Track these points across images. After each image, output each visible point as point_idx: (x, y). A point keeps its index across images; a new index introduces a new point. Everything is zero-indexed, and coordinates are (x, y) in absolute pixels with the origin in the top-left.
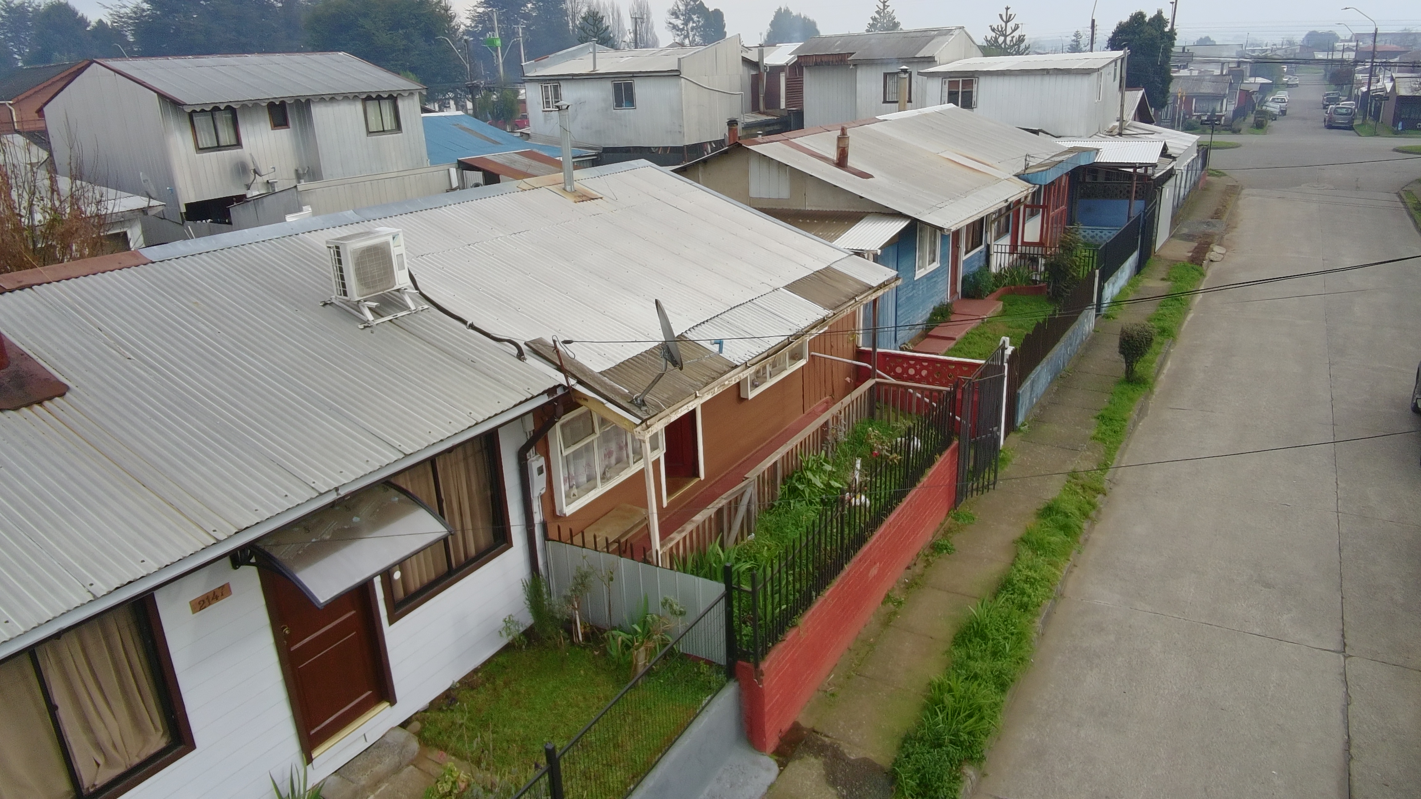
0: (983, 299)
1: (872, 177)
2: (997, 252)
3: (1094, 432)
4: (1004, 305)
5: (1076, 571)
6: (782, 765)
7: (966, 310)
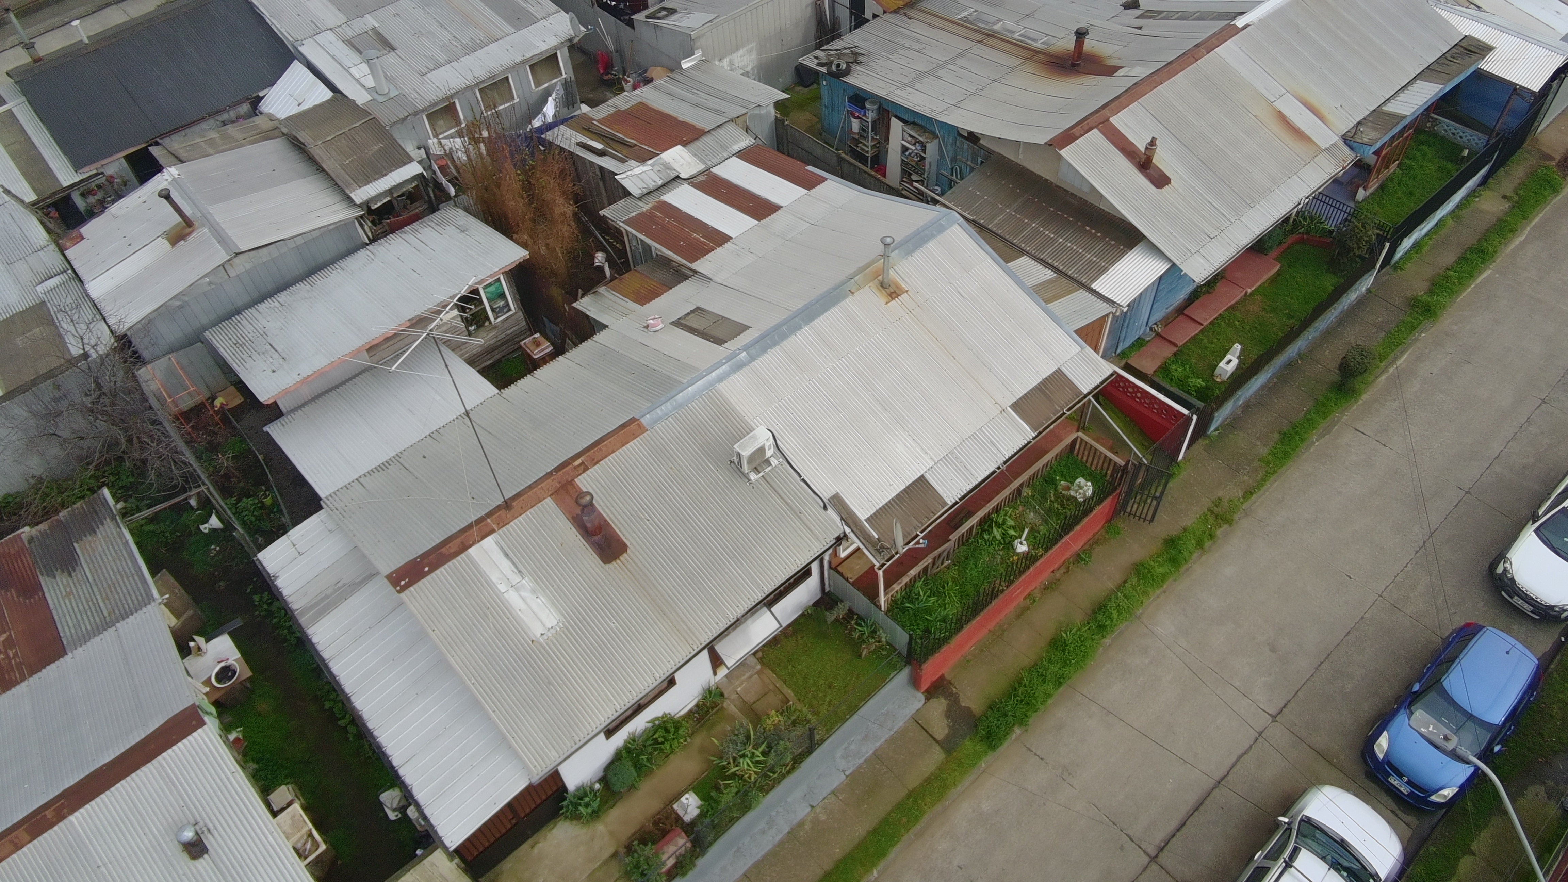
0: (1267, 254)
1: (1169, 182)
3: (1266, 451)
4: (1281, 268)
6: (927, 699)
7: (1238, 275)
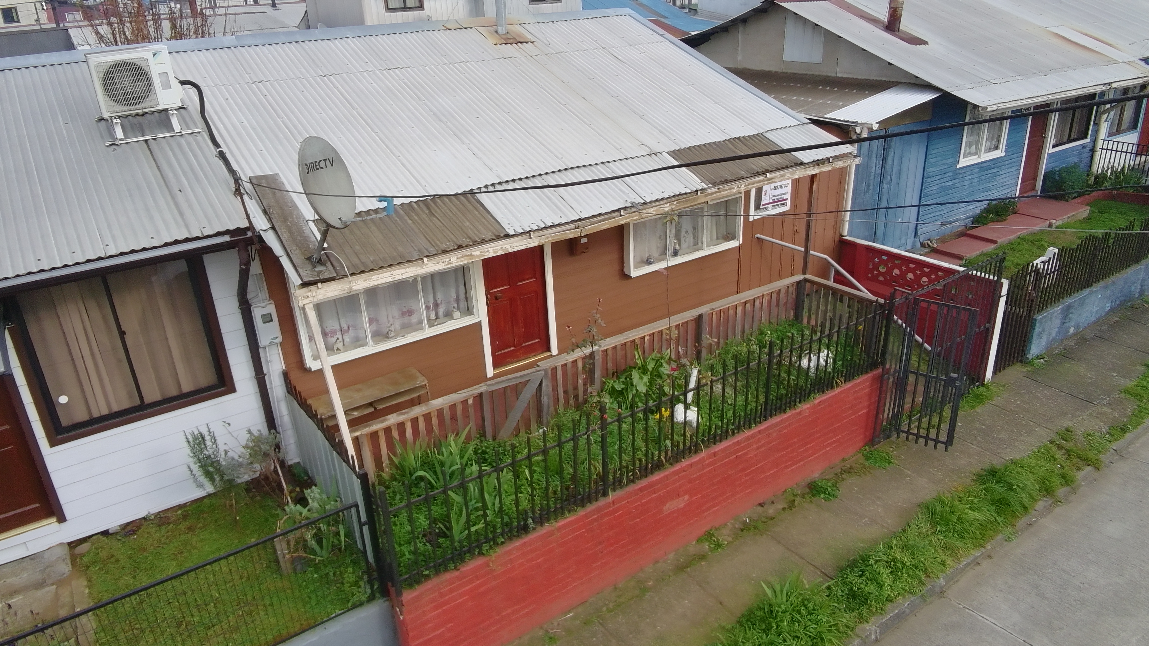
0: (1067, 200)
1: (925, 43)
2: (1107, 149)
3: (1130, 384)
4: (1091, 212)
5: (985, 564)
7: (1034, 211)
